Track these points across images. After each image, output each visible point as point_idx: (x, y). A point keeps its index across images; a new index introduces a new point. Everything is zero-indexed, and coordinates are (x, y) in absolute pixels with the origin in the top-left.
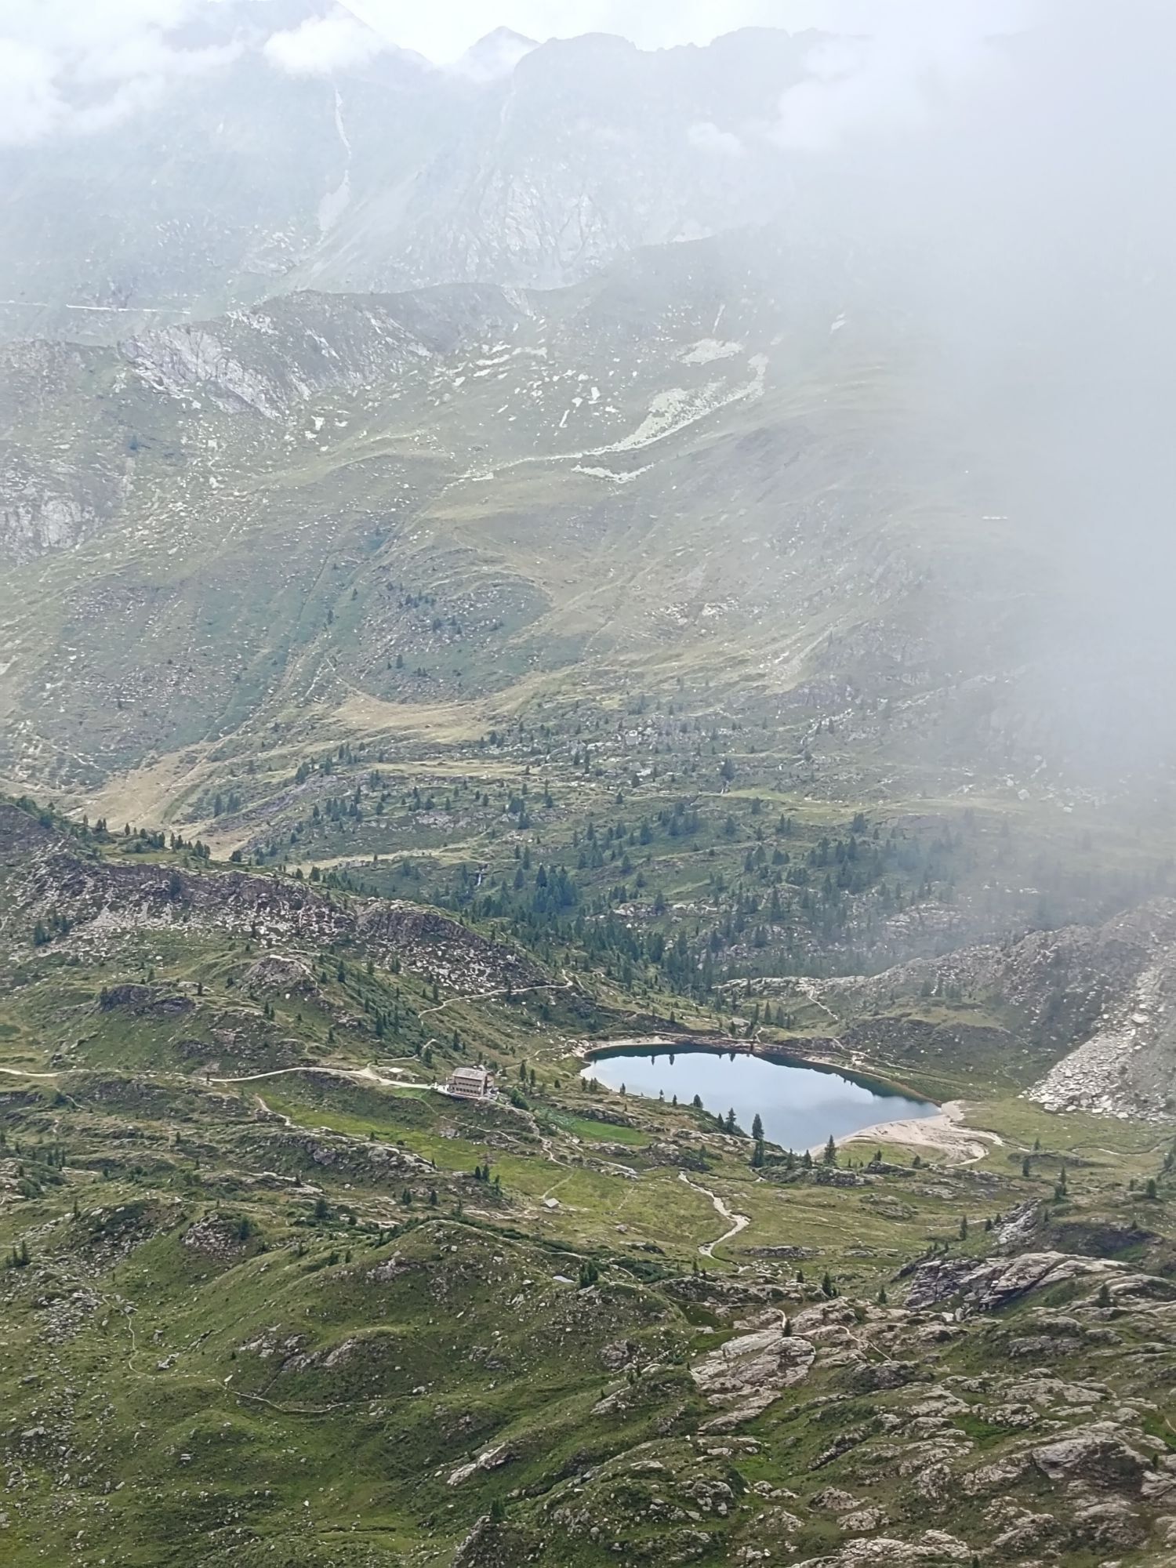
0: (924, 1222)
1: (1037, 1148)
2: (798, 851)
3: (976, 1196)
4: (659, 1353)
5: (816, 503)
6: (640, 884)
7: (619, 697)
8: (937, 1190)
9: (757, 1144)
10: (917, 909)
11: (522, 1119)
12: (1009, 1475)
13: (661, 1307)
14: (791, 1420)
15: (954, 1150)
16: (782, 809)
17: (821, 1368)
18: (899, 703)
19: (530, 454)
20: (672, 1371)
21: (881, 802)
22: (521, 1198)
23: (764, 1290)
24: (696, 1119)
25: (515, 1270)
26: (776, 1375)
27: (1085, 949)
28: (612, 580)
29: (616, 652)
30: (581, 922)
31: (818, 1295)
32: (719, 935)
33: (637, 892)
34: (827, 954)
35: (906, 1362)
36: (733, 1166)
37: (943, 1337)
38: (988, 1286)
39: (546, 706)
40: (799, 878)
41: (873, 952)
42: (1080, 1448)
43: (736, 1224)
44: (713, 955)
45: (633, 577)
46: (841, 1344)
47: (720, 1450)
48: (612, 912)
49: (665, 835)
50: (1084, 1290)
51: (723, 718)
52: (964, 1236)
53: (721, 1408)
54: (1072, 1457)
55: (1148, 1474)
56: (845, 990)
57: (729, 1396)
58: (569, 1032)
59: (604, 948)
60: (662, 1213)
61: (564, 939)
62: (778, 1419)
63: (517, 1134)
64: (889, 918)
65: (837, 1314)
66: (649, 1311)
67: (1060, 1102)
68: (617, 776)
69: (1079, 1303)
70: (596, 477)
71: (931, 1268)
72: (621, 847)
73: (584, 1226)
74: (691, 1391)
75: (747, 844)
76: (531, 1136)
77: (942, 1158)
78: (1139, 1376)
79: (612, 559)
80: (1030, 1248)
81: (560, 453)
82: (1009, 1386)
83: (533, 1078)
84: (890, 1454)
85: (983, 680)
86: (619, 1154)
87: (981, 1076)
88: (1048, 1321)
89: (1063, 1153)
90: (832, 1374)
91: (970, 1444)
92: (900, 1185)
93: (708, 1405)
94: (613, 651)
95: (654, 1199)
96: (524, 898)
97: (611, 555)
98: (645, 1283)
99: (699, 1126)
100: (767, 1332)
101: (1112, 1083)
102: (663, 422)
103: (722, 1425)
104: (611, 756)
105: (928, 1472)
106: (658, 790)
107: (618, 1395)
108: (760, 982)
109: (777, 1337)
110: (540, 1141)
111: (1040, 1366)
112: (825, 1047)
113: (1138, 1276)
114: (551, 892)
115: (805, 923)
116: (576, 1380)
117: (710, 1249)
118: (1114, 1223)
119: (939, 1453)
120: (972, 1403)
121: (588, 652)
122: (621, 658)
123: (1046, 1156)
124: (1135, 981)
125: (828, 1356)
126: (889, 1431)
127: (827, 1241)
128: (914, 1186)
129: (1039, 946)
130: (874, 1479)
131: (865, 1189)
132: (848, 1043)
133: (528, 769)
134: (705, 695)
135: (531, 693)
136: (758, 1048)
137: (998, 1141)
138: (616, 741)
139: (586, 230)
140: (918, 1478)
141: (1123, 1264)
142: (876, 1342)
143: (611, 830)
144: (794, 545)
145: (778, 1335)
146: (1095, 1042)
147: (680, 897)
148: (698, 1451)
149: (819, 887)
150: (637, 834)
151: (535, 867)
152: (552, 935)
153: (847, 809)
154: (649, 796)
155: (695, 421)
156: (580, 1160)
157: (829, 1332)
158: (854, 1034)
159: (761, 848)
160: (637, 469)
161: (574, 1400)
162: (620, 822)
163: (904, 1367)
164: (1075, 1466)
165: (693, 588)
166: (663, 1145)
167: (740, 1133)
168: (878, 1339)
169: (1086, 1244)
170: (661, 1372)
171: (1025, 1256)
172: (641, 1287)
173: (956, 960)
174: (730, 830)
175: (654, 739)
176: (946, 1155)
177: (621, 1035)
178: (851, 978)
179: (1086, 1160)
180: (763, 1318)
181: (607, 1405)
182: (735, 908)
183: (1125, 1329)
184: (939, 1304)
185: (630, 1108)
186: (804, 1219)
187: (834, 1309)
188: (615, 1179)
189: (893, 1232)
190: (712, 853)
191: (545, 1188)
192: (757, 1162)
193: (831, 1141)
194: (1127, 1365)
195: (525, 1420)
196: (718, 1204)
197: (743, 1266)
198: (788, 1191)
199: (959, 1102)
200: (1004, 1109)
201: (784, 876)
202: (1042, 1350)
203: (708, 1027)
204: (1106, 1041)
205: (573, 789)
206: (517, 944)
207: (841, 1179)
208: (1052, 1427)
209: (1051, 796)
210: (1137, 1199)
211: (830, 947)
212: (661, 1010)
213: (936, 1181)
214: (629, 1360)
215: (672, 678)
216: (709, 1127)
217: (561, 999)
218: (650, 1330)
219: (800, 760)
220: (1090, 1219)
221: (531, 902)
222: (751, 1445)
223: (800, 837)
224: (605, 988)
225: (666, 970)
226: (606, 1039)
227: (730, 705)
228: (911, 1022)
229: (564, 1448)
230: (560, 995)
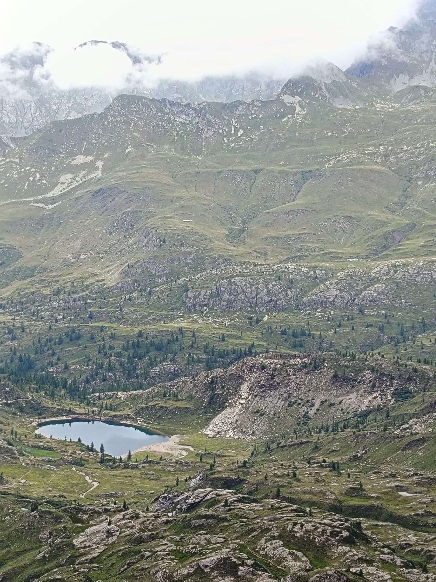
0: (164, 481)
1: (205, 451)
2: (118, 345)
3: (183, 470)
4: (61, 535)
5: (122, 216)
6: (59, 359)
7: (50, 289)
8: (169, 468)
9: (102, 455)
10: (162, 365)
11: (12, 450)
12: (190, 572)
13: (61, 517)
14: (111, 557)
15: (175, 453)
16: (112, 329)
17: (122, 536)
18: (154, 289)
19: (13, 198)
20: (66, 541)
21: (148, 326)
22: (11, 480)
23: (101, 508)
24: (79, 447)
25: (6, 506)
26: (105, 540)
27: (222, 377)
28: (46, 246)
29: (48, 272)
30: (36, 374)
31: (122, 509)
32: (89, 378)
33: (57, 363)
34: (129, 383)
35: (153, 532)
36: (93, 464)
37: (167, 522)
38: (185, 502)
39: (21, 293)
40: (119, 355)
41: (147, 382)
42: (216, 559)
43: (94, 485)
44: (87, 385)
45: (54, 244)
46: (130, 527)
47: (83, 570)
48: (48, 371)
49: (68, 340)
50: (219, 502)
51: (89, 296)
52: (177, 484)
53: (84, 554)
54: (213, 563)
55: (240, 568)
56: (135, 396)
57: (87, 549)
58: (31, 416)
59: (44, 384)
60: (66, 483)
61: (28, 381)
62: (106, 556)
63: (10, 456)
64: (152, 369)
65: (128, 516)
66: (57, 519)
67: (214, 433)
68: (49, 319)
69: (217, 506)
70: (39, 207)
71: (164, 497)
72: (51, 346)
73: (36, 489)
74: (73, 548)
75: (99, 343)
76: (15, 456)
77: (171, 457)
78: (238, 532)
79: (46, 237)
80: (201, 488)
81: (25, 198)
82: (191, 538)
83: (16, 434)
84: (147, 567)
85: (185, 280)
86: (49, 461)
87: (185, 426)
88: (205, 513)
89: (215, 452)
90: (126, 538)
91: (176, 561)
92: (155, 467)
93: (79, 553)
94: (47, 272)
95: (63, 478)
96: (14, 366)
97: (46, 236)
98: (56, 509)
99: (80, 449)
100: (102, 524)
101: (233, 426)
102: (64, 186)
103: (85, 560)
104: (47, 312)
105: (160, 572)
106: (65, 324)
107: (45, 552)
108: (103, 394)
109: (106, 526)
110: (19, 458)
111: (202, 530)
112: (128, 417)
113: (239, 495)
114: (24, 364)
115: (121, 372)
116: (29, 547)
117: (84, 495)
118: (232, 477)
119: (165, 565)
120: (177, 546)
121: (37, 273)
122: (50, 275)
123: (209, 454)
124: (240, 388)
125: (125, 532)
126: (147, 558)
127: (128, 490)
128: (160, 467)
129: (205, 377)
130: (141, 577)
131: (142, 469)
132: (136, 415)
133: (15, 317)
134: (82, 287)
135: (16, 289)
136: (103, 419)
137: (192, 449)
138: (49, 306)
139: (34, 115)
140: (157, 575)
141: (234, 491)
142: (142, 525)
143: (47, 339)
144: (114, 231)
145: (106, 525)
146: (226, 411)
147: (74, 364)
148: (75, 570)
149: (126, 358)
150: (57, 340)
151: (18, 354)
152: (24, 380)
153: (136, 329)
154: (61, 326)
155: (76, 186)
156: (34, 464)
157: (125, 523)
158: (139, 412)
159: (104, 344)
160: (55, 204)
161: (28, 555)
162: (51, 336)
163: (153, 534)
164: (214, 566)
165: (77, 248)
166: (66, 457)
167: (96, 451)
168: (143, 524)
169: (221, 485)
170: (62, 542)
171: (198, 490)
172: (54, 510)
173: (176, 383)
174: (92, 338)
175: (63, 304)
176: (172, 455)
177: (50, 416)
178: (137, 391)
179: (223, 454)
180: (101, 519)
181: (41, 556)
182: (95, 367)
183: (233, 515)
184: (167, 510)
185: (53, 444)
186: (119, 482)
187: (127, 514)
188: (48, 471)
189: (152, 485)
190: (86, 347)
191: (21, 476)
192: (102, 461)
193: (130, 452)
194: (234, 528)
195: (10, 563)
196: (87, 478)
197: (96, 501)
198: (113, 472)
199: (177, 435)
200: (194, 437)
201: (113, 354)
202: (203, 524)
203: (84, 412)
204: (230, 410)
205: (32, 325)
206: (10, 384)
207: (133, 466)
208: (206, 552)
209: (210, 322)
210: (240, 467)
211: (130, 380)
212: (66, 406)
213: (168, 465)
214: (50, 538)
215: (70, 281)
216: (84, 449)
217: (27, 404)
218: (58, 526)
219: (118, 311)
220: (222, 476)
221: (17, 368)
222: (95, 567)
223: (119, 340)
224: (44, 399)
225: (68, 391)
226: (45, 418)
227: (91, 291)
228: (160, 406)
229: (25, 573)
230: (27, 402)
